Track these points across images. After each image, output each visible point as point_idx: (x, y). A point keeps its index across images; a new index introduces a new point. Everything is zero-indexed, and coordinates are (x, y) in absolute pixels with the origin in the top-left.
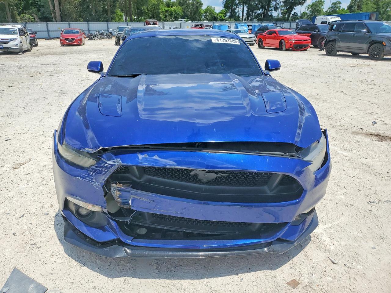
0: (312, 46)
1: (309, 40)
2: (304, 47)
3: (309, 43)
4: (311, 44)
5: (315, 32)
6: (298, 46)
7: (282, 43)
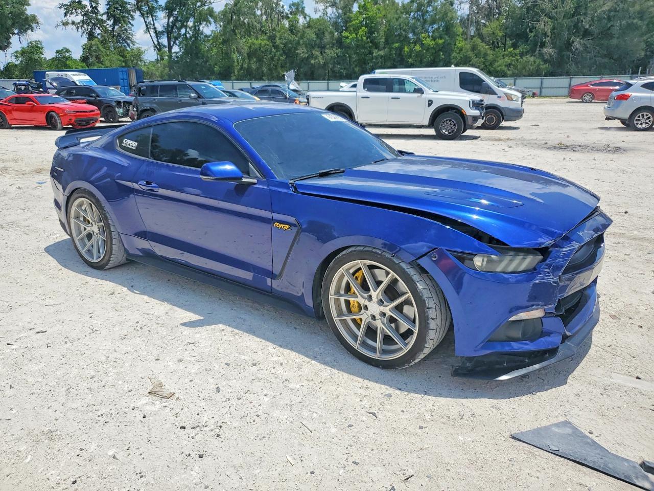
0: (103, 119)
1: (96, 111)
2: (91, 122)
3: (97, 114)
4: (101, 117)
5: (91, 97)
6: (83, 121)
7: (52, 117)
